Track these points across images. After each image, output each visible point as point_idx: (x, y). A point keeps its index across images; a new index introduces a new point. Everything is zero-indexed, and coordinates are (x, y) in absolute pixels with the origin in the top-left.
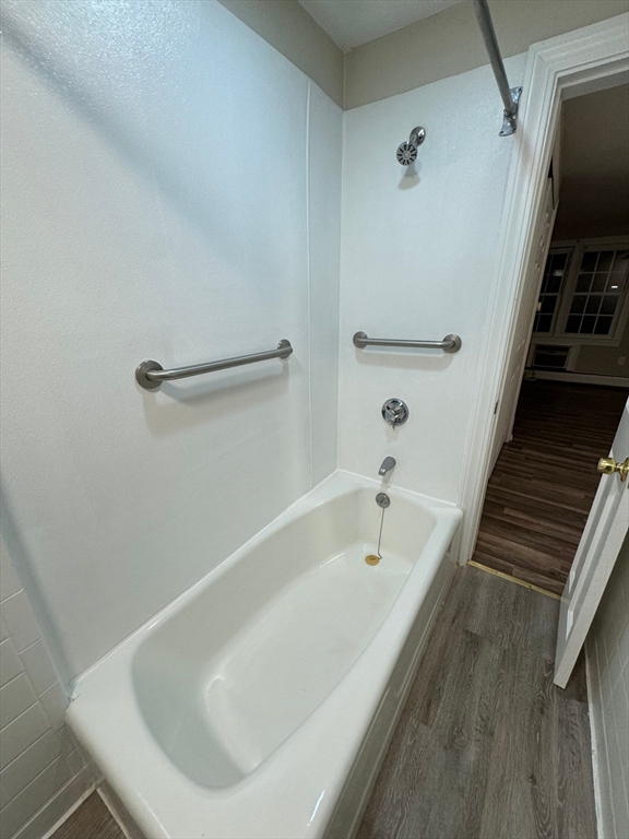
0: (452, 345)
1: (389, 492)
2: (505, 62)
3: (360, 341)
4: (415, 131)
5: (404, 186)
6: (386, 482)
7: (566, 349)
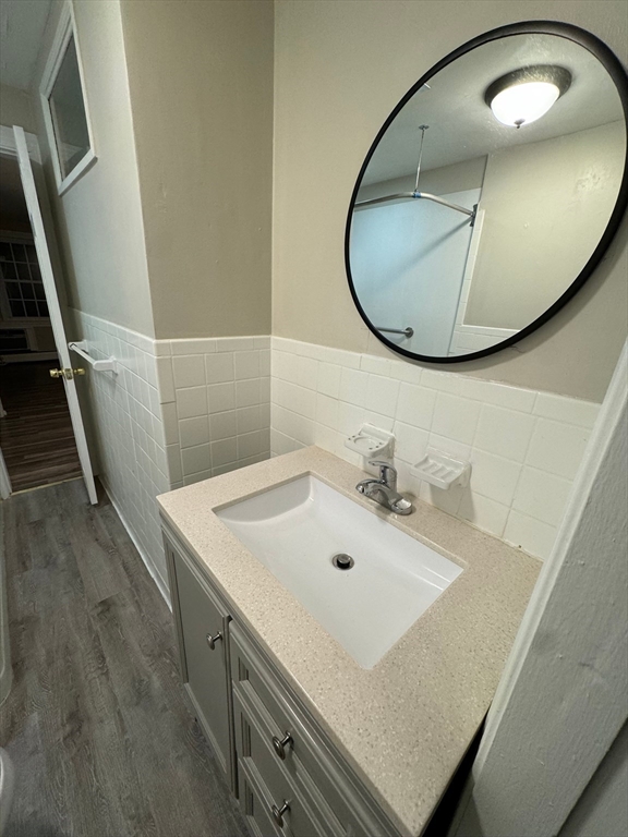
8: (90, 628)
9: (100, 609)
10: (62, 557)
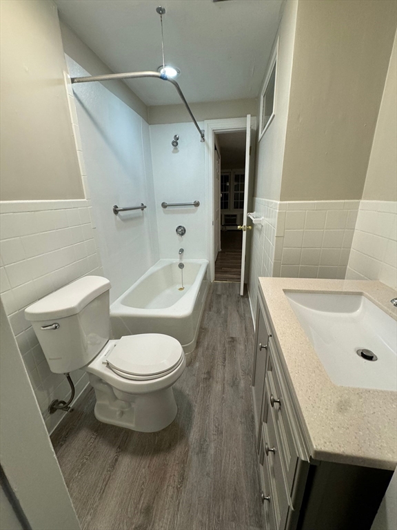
0: (197, 204)
1: (183, 262)
2: (198, 123)
3: (164, 206)
4: (176, 136)
5: (173, 152)
6: (181, 258)
7: (235, 216)
8: (224, 345)
9: (230, 340)
10: (223, 312)
